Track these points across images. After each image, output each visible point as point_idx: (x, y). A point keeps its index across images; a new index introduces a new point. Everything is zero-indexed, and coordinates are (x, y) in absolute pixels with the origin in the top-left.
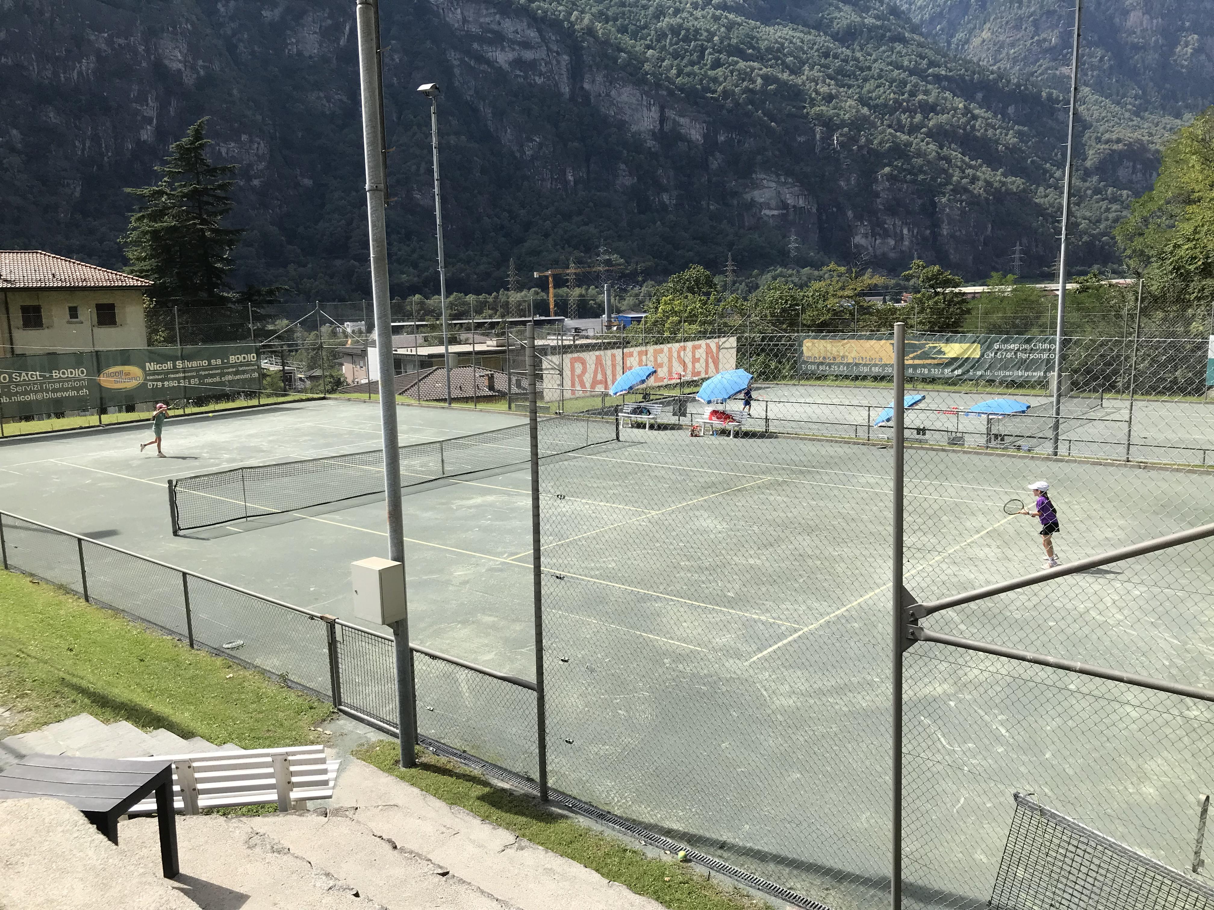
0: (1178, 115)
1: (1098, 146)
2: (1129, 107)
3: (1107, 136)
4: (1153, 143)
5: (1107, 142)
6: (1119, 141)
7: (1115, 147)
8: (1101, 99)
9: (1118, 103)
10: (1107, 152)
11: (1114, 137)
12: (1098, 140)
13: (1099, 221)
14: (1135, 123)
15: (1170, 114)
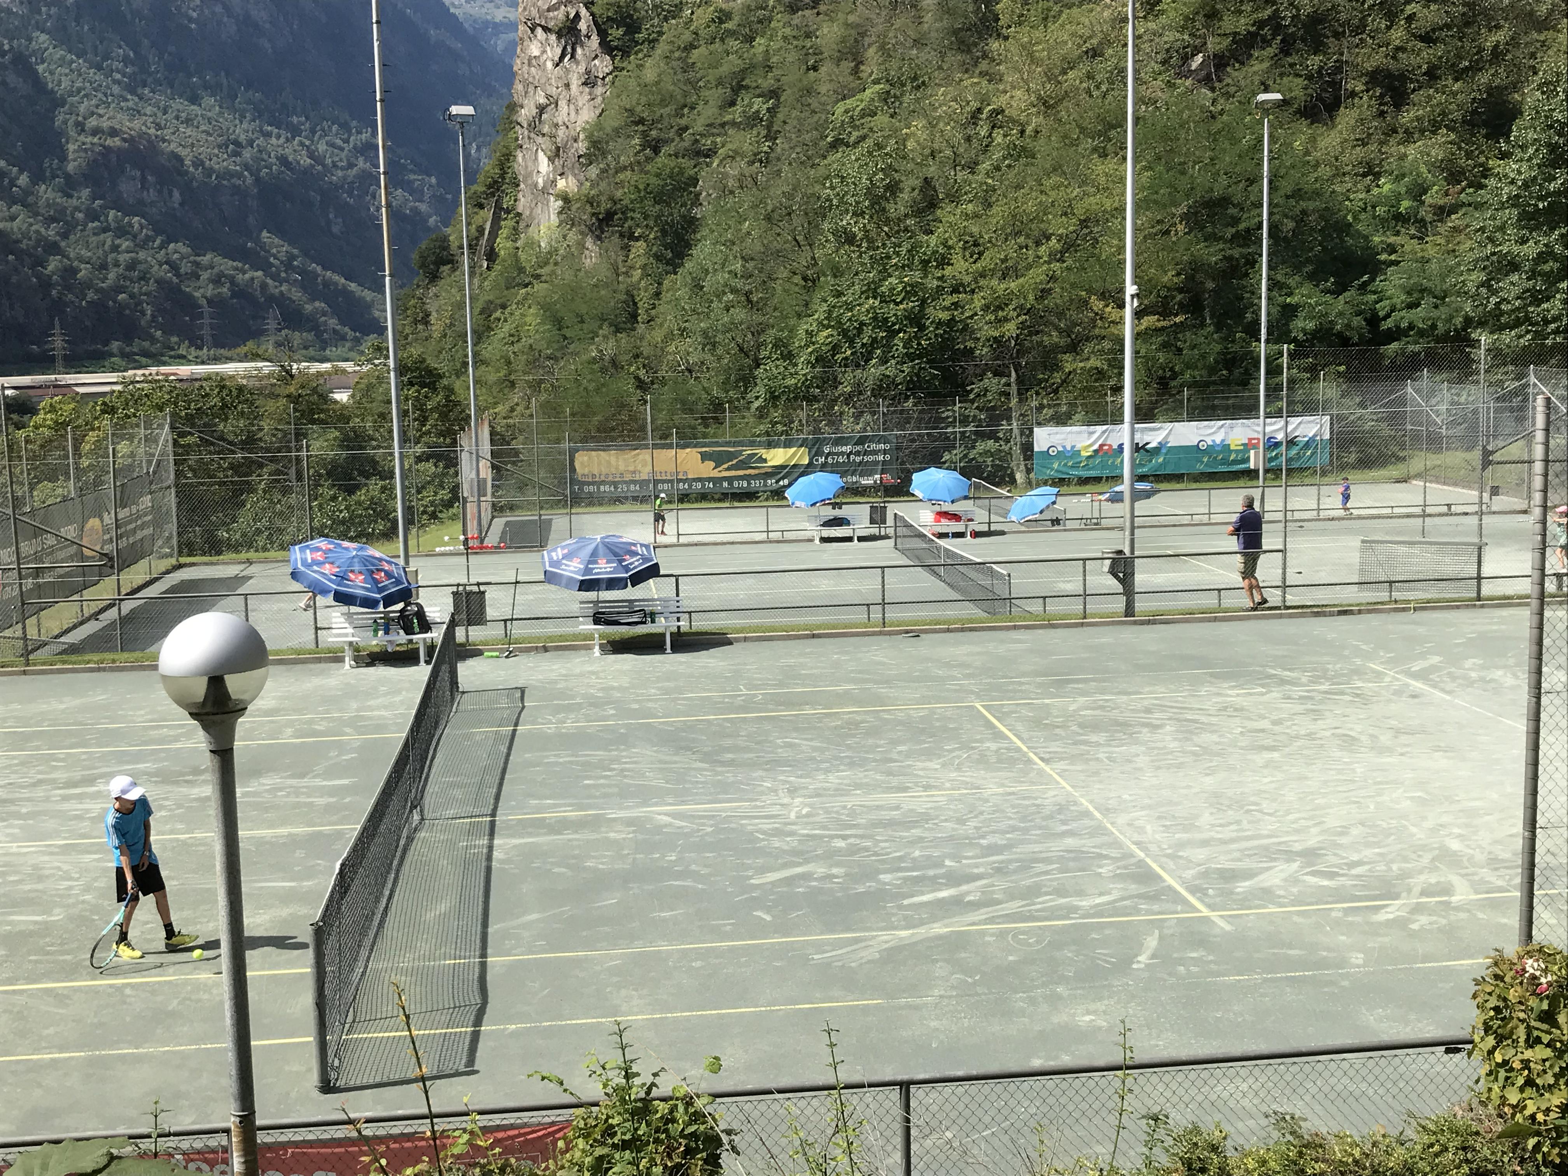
0: (194, 100)
1: (82, 138)
2: (118, 76)
3: (92, 122)
4: (164, 141)
5: (95, 132)
6: (113, 132)
7: (109, 142)
8: (69, 57)
9: (99, 68)
10: (98, 149)
11: (105, 124)
12: (81, 127)
13: (104, 267)
14: (130, 104)
15: (181, 97)
